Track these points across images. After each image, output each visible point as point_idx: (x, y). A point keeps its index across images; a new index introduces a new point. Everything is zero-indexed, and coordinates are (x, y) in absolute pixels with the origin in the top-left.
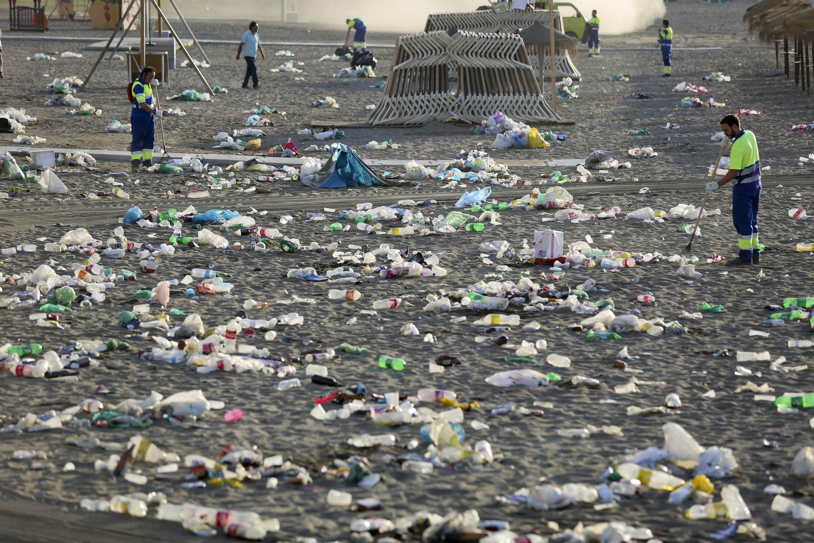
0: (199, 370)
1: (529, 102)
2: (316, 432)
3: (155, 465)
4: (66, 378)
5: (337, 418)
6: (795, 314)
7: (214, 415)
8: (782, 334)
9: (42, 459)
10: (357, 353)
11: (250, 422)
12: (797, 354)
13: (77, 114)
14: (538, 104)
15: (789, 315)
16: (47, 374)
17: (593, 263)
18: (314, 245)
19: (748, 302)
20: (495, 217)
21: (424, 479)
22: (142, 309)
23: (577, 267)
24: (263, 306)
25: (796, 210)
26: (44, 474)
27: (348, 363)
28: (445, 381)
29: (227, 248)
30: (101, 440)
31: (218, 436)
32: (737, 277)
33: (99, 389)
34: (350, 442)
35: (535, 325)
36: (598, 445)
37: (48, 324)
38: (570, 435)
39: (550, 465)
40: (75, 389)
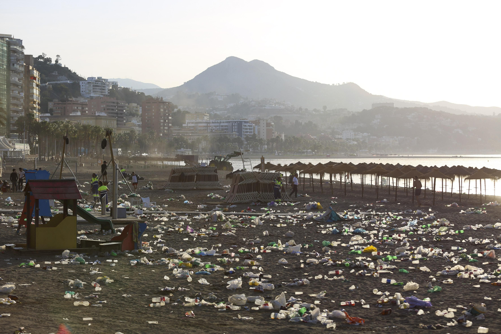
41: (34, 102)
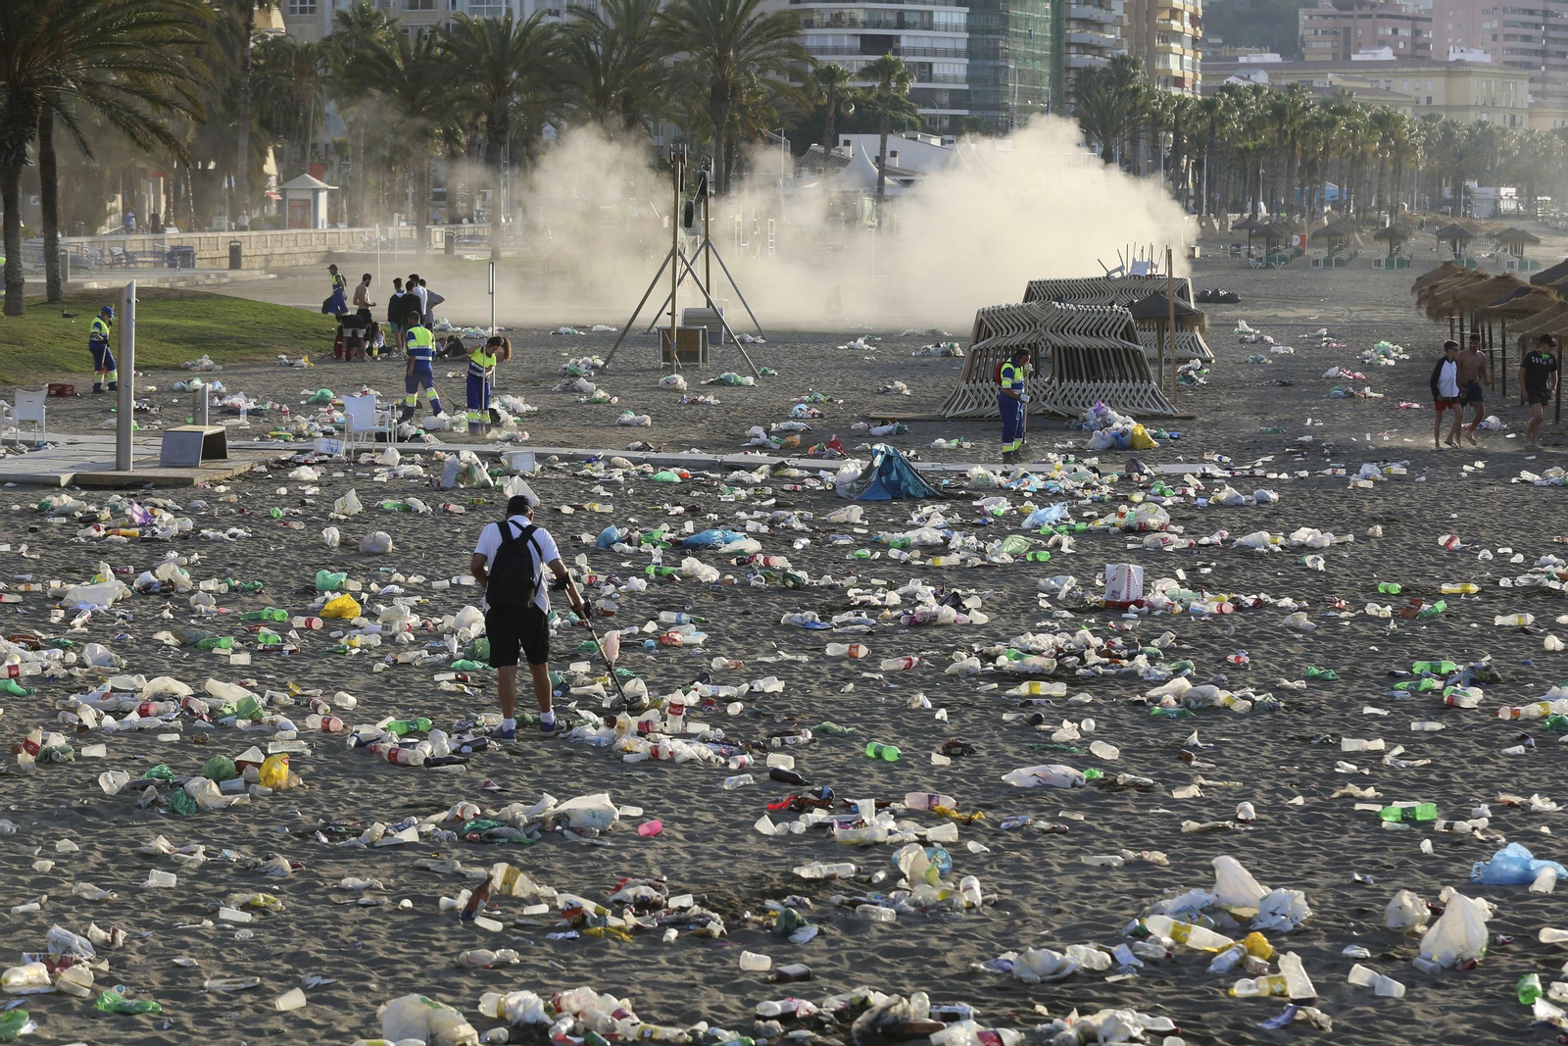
0: (626, 757)
1: (1138, 391)
2: (754, 855)
3: (521, 902)
4: (450, 767)
5: (790, 832)
6: (1426, 683)
7: (627, 827)
8: (1406, 712)
9: (378, 889)
10: (842, 735)
11: (671, 838)
12: (1421, 742)
13: (588, 402)
14: (1149, 393)
15: (1418, 685)
16: (427, 760)
17: (1179, 608)
18: (827, 579)
19: (1369, 665)
20: (1067, 542)
21: (880, 931)
22: (581, 667)
23: (1158, 613)
24: (738, 665)
25: (1448, 537)
26: (372, 913)
27: (827, 749)
28: (949, 778)
29: (716, 582)
30: (464, 862)
31: (622, 859)
32: (1360, 628)
33: (487, 783)
34: (796, 870)
35: (1085, 697)
36: (1133, 879)
37: (453, 688)
38: (1097, 864)
39: (1059, 911)
40: (457, 784)
41: (1175, 13)
